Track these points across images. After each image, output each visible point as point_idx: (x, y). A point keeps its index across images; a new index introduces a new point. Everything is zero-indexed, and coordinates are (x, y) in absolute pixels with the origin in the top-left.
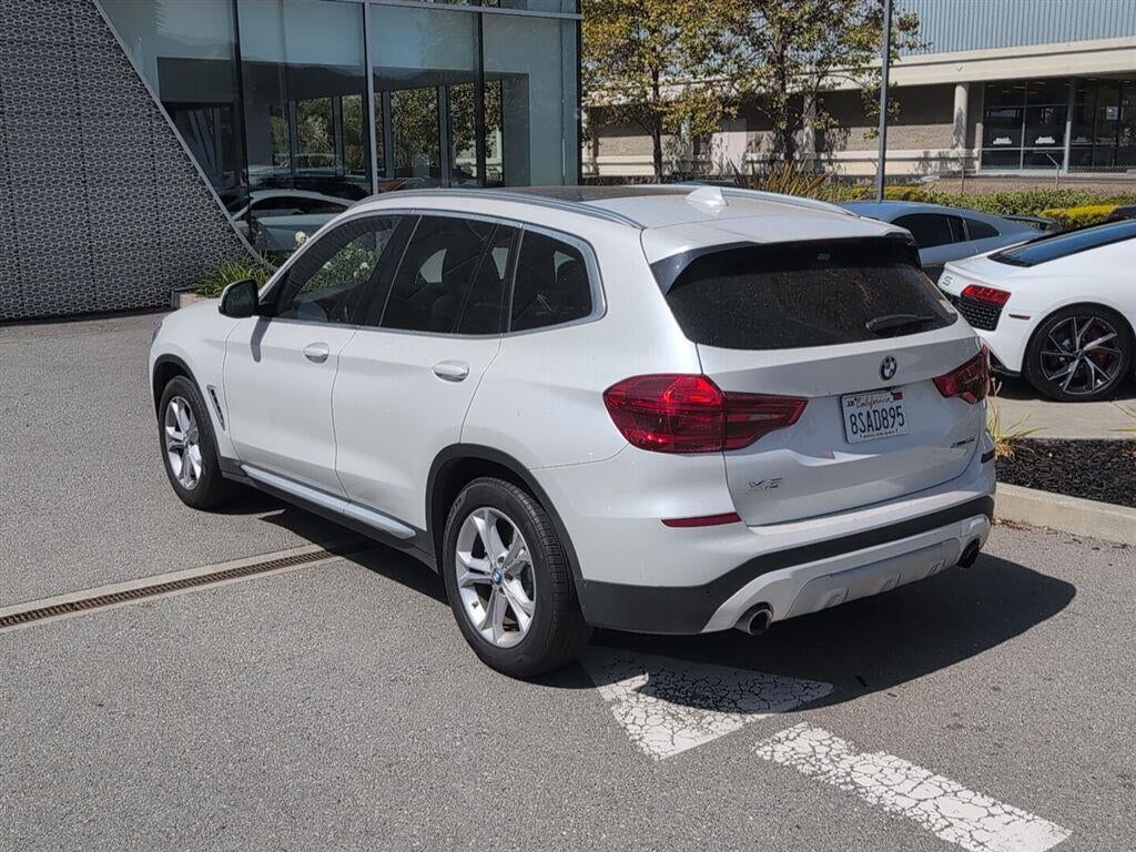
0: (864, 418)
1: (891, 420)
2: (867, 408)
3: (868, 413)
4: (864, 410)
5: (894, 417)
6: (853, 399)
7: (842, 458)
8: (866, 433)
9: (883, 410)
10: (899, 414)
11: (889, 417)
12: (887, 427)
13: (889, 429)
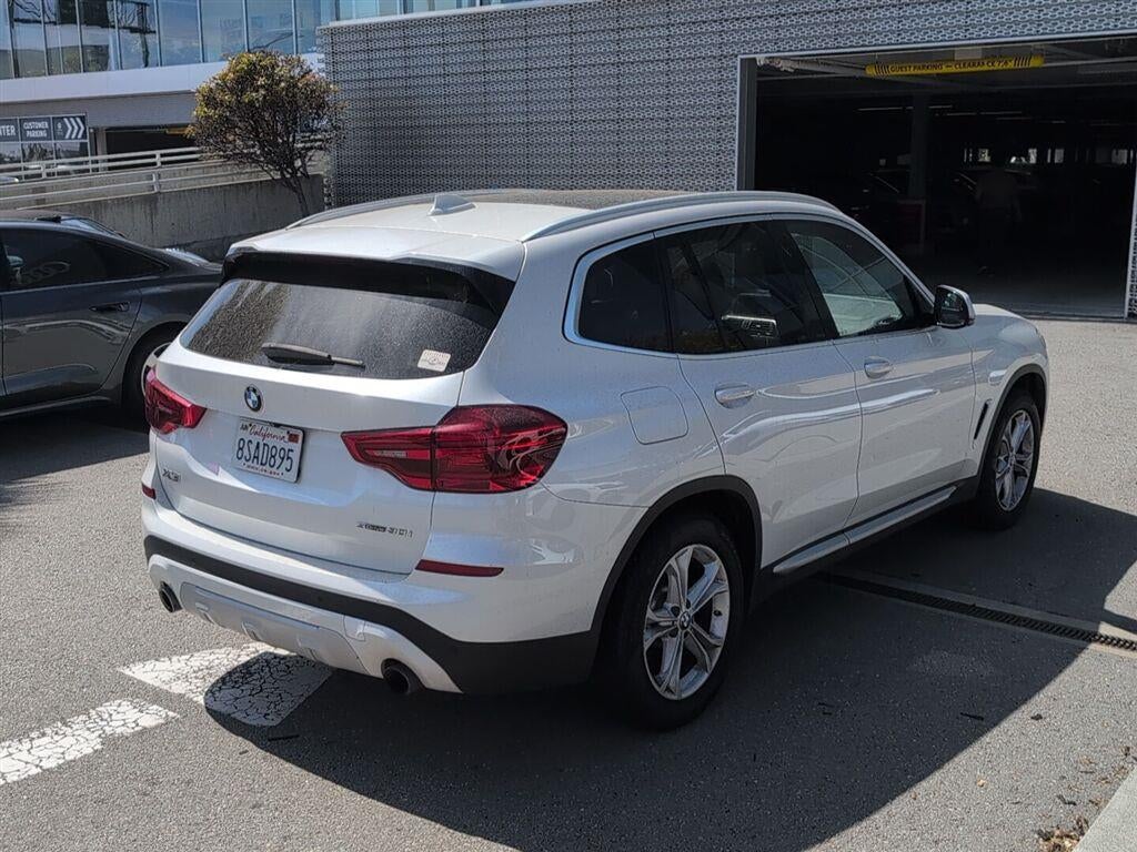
0: (253, 447)
1: (278, 461)
2: (259, 439)
3: (258, 444)
4: (256, 439)
5: (283, 459)
6: (248, 424)
7: (226, 478)
8: (250, 463)
9: (274, 447)
10: (288, 458)
11: (277, 457)
12: (272, 467)
13: (274, 469)
